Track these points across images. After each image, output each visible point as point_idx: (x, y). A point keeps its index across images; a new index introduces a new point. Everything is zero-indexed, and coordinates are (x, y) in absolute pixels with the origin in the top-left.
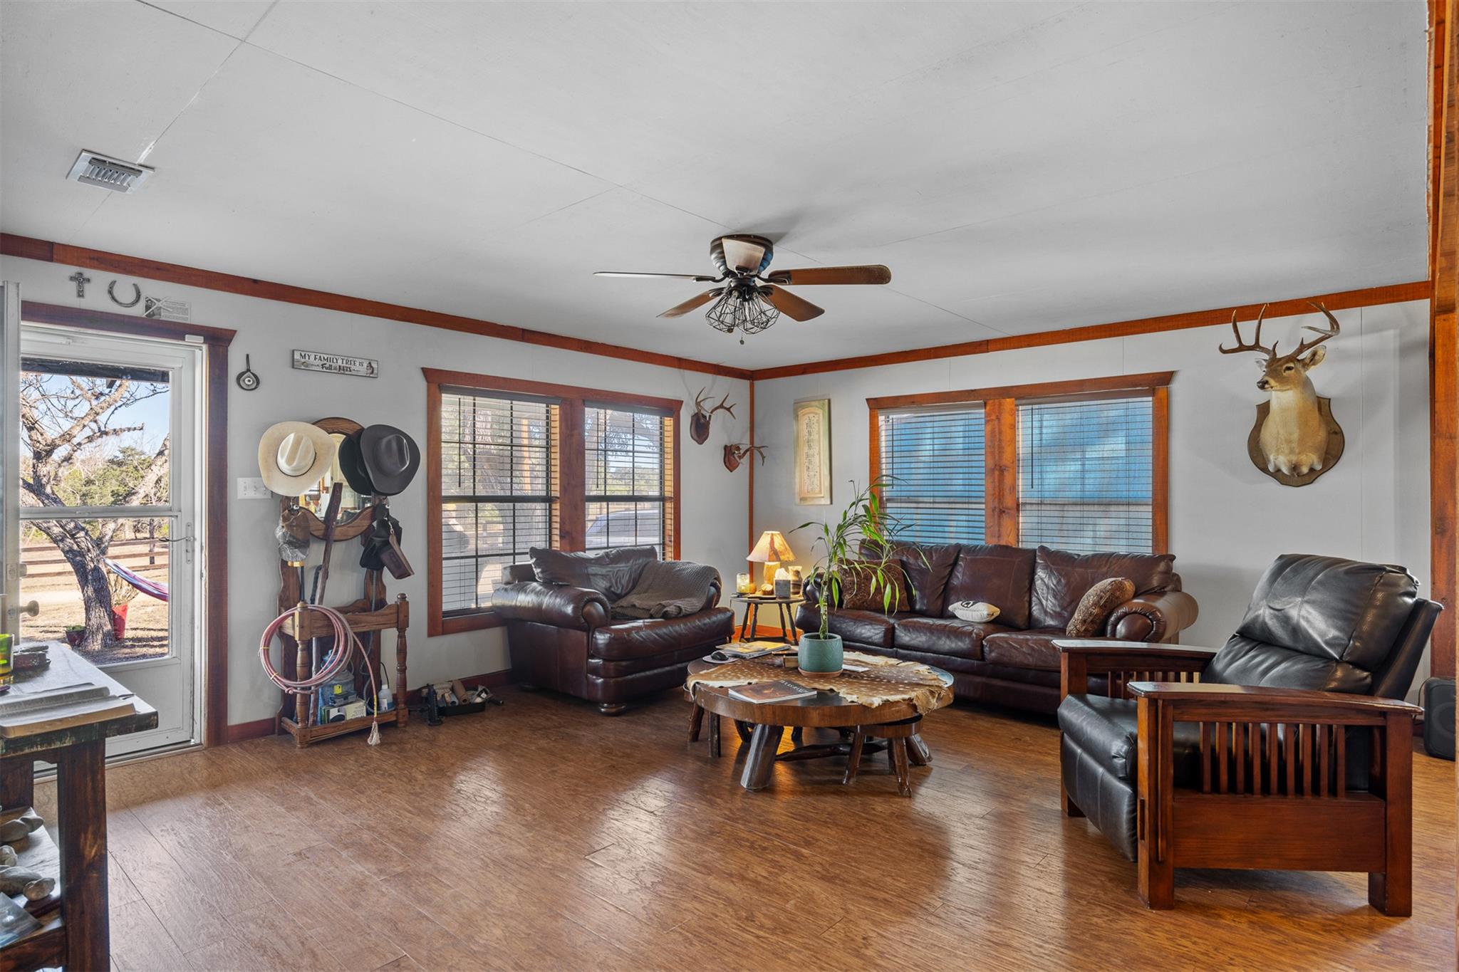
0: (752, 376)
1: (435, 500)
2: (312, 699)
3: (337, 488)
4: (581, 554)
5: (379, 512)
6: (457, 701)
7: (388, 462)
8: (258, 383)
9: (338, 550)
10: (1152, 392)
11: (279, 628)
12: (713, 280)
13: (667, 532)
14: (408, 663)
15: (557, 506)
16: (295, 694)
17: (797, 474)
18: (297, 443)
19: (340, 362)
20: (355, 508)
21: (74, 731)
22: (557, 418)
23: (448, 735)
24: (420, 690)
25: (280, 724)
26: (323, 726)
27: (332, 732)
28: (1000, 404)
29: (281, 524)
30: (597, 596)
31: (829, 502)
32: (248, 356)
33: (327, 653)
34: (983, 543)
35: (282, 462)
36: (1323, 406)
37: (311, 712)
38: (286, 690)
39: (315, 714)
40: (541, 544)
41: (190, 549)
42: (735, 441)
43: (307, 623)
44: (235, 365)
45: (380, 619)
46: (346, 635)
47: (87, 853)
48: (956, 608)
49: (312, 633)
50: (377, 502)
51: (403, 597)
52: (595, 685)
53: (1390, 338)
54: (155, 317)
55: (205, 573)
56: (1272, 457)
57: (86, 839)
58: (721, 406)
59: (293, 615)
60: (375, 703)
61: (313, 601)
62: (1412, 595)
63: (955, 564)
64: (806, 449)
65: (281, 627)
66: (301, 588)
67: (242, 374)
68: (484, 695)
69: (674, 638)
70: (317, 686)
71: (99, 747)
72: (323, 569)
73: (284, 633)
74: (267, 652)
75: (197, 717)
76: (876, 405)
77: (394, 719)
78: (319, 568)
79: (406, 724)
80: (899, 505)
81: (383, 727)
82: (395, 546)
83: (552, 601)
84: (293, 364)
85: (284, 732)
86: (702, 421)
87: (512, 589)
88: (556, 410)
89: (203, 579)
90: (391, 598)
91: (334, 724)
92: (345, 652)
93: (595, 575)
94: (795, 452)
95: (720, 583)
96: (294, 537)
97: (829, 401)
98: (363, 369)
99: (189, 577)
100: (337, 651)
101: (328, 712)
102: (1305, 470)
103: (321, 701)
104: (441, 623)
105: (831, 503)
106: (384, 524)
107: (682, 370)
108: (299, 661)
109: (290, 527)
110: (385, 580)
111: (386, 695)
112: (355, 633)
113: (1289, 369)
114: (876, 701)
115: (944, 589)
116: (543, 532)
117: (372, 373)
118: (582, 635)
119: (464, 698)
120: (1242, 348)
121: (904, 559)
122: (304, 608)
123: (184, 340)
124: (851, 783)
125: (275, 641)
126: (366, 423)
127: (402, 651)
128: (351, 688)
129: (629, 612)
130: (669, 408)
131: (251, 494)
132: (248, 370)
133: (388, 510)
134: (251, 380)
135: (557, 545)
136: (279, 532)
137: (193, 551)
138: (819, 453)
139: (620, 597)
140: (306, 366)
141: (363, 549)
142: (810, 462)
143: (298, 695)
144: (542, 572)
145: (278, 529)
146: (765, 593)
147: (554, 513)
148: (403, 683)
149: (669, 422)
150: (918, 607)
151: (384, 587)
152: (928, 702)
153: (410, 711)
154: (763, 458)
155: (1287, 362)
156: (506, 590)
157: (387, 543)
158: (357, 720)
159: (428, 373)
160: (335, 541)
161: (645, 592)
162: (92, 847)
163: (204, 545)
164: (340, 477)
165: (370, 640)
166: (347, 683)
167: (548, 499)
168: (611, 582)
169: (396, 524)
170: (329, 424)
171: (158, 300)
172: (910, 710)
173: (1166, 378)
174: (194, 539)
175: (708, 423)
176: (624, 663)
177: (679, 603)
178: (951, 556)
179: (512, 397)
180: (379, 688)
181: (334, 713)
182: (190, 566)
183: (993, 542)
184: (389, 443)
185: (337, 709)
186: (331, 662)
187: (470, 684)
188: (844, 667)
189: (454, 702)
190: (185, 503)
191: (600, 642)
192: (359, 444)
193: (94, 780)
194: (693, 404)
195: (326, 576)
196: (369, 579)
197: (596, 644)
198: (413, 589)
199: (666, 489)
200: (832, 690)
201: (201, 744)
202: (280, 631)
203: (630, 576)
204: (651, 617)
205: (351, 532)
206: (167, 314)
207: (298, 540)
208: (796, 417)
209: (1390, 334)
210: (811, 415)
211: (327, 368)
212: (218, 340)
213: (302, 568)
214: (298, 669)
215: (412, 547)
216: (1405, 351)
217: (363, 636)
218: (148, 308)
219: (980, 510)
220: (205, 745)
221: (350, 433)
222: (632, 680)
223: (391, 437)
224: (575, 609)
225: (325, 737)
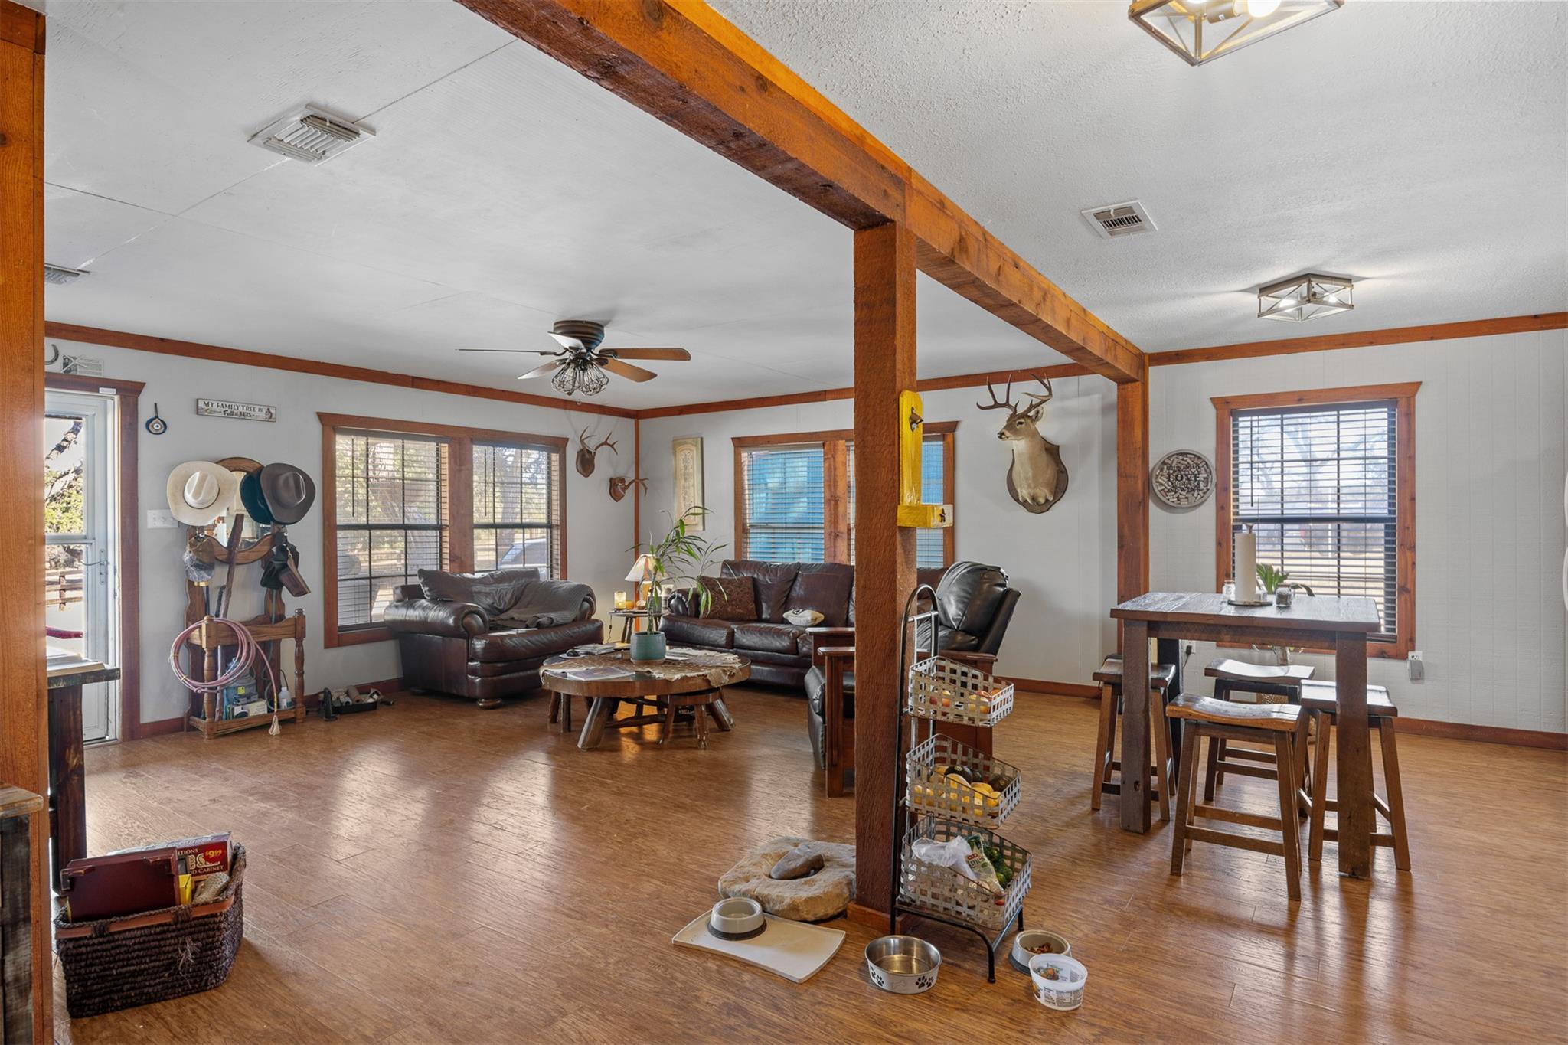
0: (636, 415)
1: (330, 527)
2: (218, 698)
3: (239, 518)
4: (468, 575)
5: (278, 539)
6: (351, 702)
7: (286, 496)
8: (165, 427)
9: (240, 572)
10: (943, 438)
11: (186, 640)
12: (555, 354)
13: (554, 556)
14: (305, 668)
15: (446, 533)
16: (202, 694)
17: (676, 505)
18: (202, 480)
19: (240, 409)
20: (253, 538)
21: (65, 678)
22: (447, 455)
23: (342, 727)
24: (317, 695)
25: (188, 723)
26: (228, 721)
27: (236, 726)
28: (835, 445)
29: (188, 549)
30: (475, 609)
31: (701, 529)
32: (156, 405)
33: (231, 661)
34: (823, 562)
35: (189, 497)
36: (1052, 451)
37: (217, 709)
38: (195, 690)
39: (221, 711)
40: (431, 565)
41: (103, 572)
42: (620, 472)
43: (213, 633)
44: (145, 413)
45: (280, 631)
46: (249, 644)
47: (70, 761)
48: (789, 615)
49: (217, 642)
50: (276, 530)
51: (300, 612)
52: (473, 683)
53: (1095, 401)
54: (72, 373)
55: (119, 592)
56: (1019, 490)
57: (70, 753)
58: (605, 443)
59: (200, 627)
60: (275, 700)
61: (217, 615)
62: (1004, 585)
63: (795, 579)
64: (683, 482)
65: (188, 639)
66: (207, 605)
67: (150, 421)
68: (376, 696)
69: (544, 644)
70: (222, 686)
71: (77, 692)
72: (227, 589)
73: (191, 644)
74: (176, 659)
75: (111, 716)
76: (740, 443)
77: (293, 715)
78: (223, 588)
79: (304, 720)
80: (759, 531)
81: (281, 722)
82: (293, 568)
83: (436, 614)
84: (197, 411)
85: (193, 729)
86: (587, 456)
87: (402, 606)
88: (445, 448)
89: (117, 597)
90: (290, 613)
91: (238, 720)
92: (247, 659)
93: (479, 593)
94: (675, 484)
95: (594, 600)
96: (200, 561)
97: (702, 439)
98: (263, 414)
99: (103, 595)
100: (239, 659)
101: (233, 709)
102: (1042, 500)
103: (226, 702)
104: (336, 636)
105: (704, 529)
106: (282, 550)
107: (567, 411)
108: (206, 665)
109: (196, 552)
110: (284, 599)
111: (285, 696)
112: (257, 642)
113: (1021, 423)
114: (677, 677)
115: (786, 601)
116: (434, 556)
117: (271, 417)
118: (462, 642)
119: (357, 698)
120: (997, 405)
121: (755, 576)
122: (210, 620)
123: (98, 392)
124: (665, 743)
125: (183, 650)
126: (265, 462)
127: (300, 659)
128: (253, 690)
129: (508, 624)
130: (556, 445)
131: (160, 524)
132: (157, 417)
133: (286, 537)
134: (159, 425)
135: (447, 568)
136: (187, 557)
137: (107, 574)
138: (693, 486)
139: (502, 612)
140: (210, 413)
141: (263, 571)
142: (686, 493)
143: (206, 694)
144: (429, 591)
145: (186, 554)
146: (639, 608)
147: (444, 539)
148: (301, 686)
149: (555, 457)
150: (764, 616)
151: (283, 604)
152: (720, 678)
153: (307, 712)
154: (646, 489)
155: (1019, 418)
156: (397, 607)
157: (285, 566)
158: (259, 716)
159: (323, 417)
160: (237, 564)
161: (526, 607)
162: (74, 758)
163: (117, 568)
164: (242, 509)
165: (271, 648)
166: (249, 686)
167: (439, 527)
168: (494, 599)
169: (293, 549)
170: (231, 463)
171: (75, 358)
172: (705, 684)
173: (952, 426)
174: (108, 563)
175: (593, 458)
176: (499, 665)
177: (552, 615)
178: (793, 573)
179: (403, 437)
180: (279, 690)
181: (238, 710)
182: (103, 587)
183: (830, 560)
184: (287, 479)
185: (240, 707)
186: (234, 667)
187: (363, 689)
188: (667, 657)
189: (348, 702)
190: (99, 532)
191: (478, 647)
192: (259, 479)
193: (75, 714)
194: (578, 441)
195: (229, 595)
196: (269, 598)
197: (474, 649)
198: (311, 606)
199: (554, 517)
200: (649, 672)
201: (116, 739)
202: (188, 642)
203: (513, 595)
204: (527, 627)
205: (253, 556)
206: (83, 370)
207: (204, 563)
208: (675, 453)
209: (1096, 397)
210: (687, 452)
211: (229, 414)
212: (130, 392)
213: (207, 587)
214: (206, 672)
215: (310, 569)
216: (1105, 410)
217: (265, 645)
218: (65, 365)
219: (820, 535)
220: (120, 740)
221: (251, 470)
222: (506, 679)
223: (288, 474)
224: (455, 621)
225: (230, 731)
